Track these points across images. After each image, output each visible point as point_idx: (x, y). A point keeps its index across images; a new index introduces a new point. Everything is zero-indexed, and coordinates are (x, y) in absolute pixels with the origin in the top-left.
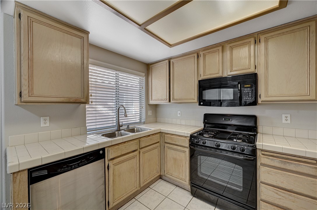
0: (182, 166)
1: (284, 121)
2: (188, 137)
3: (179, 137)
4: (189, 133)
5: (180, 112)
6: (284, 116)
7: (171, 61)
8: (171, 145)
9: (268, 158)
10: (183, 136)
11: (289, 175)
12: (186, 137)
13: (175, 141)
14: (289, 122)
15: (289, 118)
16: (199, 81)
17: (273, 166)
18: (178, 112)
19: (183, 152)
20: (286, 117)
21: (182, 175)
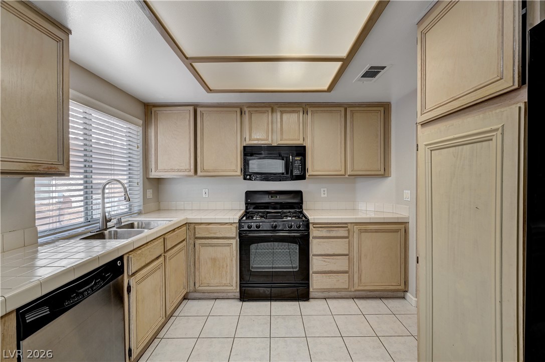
0: (225, 266)
1: (323, 195)
2: (234, 223)
3: (221, 225)
4: (236, 218)
5: (207, 190)
6: (322, 190)
7: (199, 110)
8: (207, 240)
9: (318, 230)
10: (227, 223)
11: (332, 241)
12: (231, 224)
13: (214, 233)
14: (326, 195)
15: (326, 192)
16: (244, 147)
17: (322, 237)
18: (204, 190)
19: (228, 246)
20: (324, 191)
21: (226, 279)
